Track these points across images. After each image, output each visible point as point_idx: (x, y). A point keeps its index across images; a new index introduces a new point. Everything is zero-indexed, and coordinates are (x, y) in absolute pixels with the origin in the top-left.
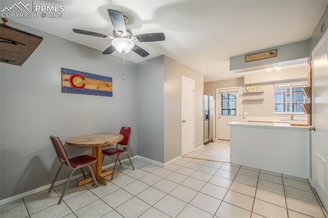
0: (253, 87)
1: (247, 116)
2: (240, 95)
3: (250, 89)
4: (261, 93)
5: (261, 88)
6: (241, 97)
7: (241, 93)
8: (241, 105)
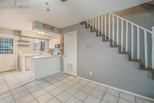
0: (25, 38)
1: (20, 53)
2: (16, 41)
3: (23, 39)
4: (28, 42)
5: (29, 39)
6: (17, 42)
7: (17, 40)
8: (17, 47)
